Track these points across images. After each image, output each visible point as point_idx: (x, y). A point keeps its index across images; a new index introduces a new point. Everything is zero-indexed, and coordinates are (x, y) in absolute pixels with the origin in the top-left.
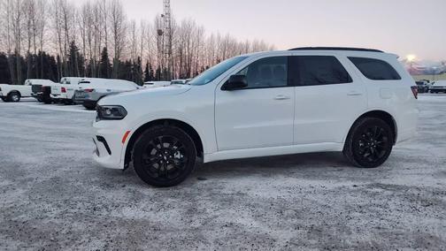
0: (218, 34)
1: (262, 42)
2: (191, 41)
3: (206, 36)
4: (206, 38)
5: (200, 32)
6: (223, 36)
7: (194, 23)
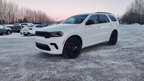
0: (24, 7)
1: (40, 11)
2: (14, 9)
3: (20, 8)
4: (20, 9)
5: (17, 6)
6: (26, 8)
7: (14, 3)
